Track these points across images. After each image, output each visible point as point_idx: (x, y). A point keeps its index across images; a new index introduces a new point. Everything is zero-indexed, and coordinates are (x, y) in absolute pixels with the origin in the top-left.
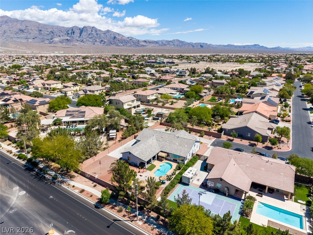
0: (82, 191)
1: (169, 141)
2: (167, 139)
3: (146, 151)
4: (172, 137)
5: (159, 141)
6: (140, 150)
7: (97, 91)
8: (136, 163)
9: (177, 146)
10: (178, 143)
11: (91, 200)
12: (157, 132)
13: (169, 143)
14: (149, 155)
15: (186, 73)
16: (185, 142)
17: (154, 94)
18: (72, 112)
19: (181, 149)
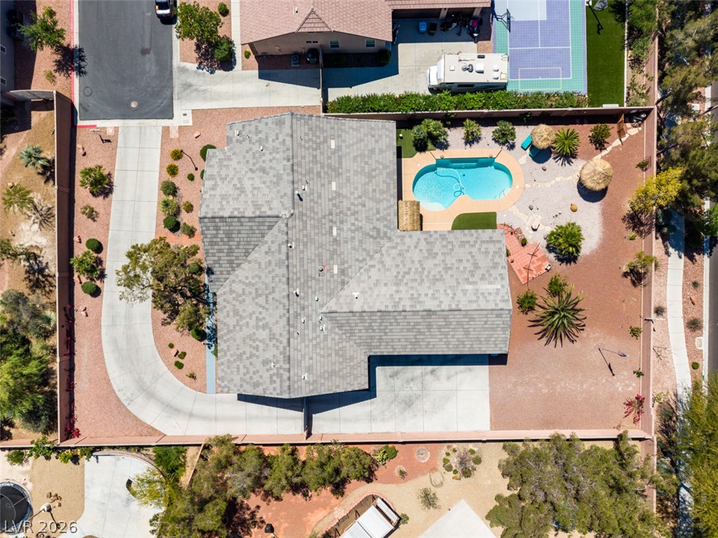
0: (694, 325)
1: (331, 228)
2: (321, 246)
3: (447, 269)
4: (305, 228)
5: (343, 272)
6: (465, 292)
9: (348, 180)
10: (330, 183)
12: (297, 315)
13: (342, 222)
14: (463, 244)
16: (315, 157)
19: (355, 158)
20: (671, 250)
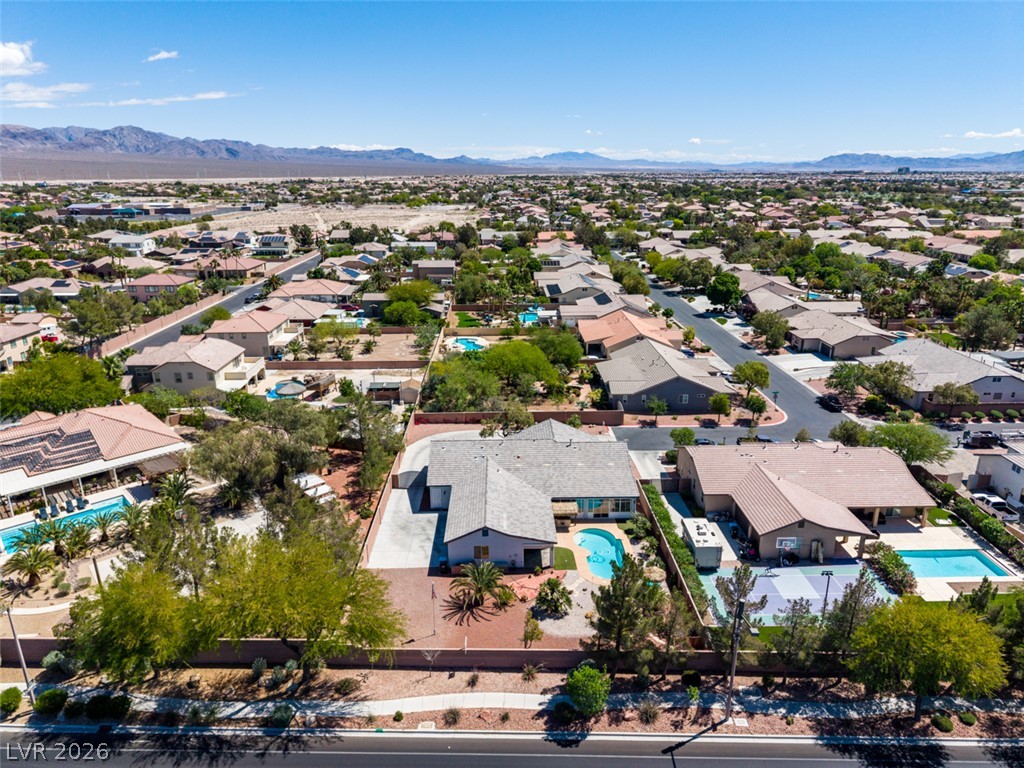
0: (452, 718)
1: (549, 463)
2: (535, 457)
3: (520, 511)
4: (547, 448)
6: (502, 512)
7: (12, 342)
8: (509, 560)
9: (587, 472)
10: (583, 462)
11: (518, 729)
13: (555, 469)
15: (286, 244)
16: (600, 454)
17: (280, 325)
18: (18, 445)
19: (604, 476)
20: (549, 696)
